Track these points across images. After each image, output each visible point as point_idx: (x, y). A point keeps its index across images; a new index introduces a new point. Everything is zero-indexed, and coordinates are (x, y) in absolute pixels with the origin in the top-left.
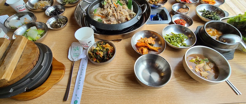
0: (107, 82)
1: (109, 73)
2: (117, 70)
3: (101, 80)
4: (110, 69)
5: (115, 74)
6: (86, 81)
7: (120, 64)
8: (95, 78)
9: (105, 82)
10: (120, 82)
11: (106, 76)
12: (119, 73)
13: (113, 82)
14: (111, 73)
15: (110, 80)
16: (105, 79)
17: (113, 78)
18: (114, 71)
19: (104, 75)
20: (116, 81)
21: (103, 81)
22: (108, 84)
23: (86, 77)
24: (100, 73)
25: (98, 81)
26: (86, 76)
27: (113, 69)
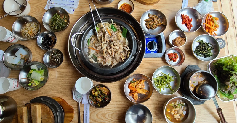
0: (106, 119)
1: (107, 112)
2: (113, 109)
3: (102, 117)
4: (107, 108)
5: (112, 113)
6: (91, 118)
7: (115, 103)
8: (97, 116)
9: (105, 119)
10: (115, 120)
11: (105, 115)
12: (115, 112)
13: (110, 120)
14: (108, 112)
15: (108, 118)
16: (104, 117)
17: (110, 116)
18: (110, 110)
19: (104, 113)
20: (112, 119)
21: (103, 119)
22: (107, 121)
23: (90, 116)
24: (100, 112)
25: (100, 118)
26: (90, 114)
27: (110, 108)
